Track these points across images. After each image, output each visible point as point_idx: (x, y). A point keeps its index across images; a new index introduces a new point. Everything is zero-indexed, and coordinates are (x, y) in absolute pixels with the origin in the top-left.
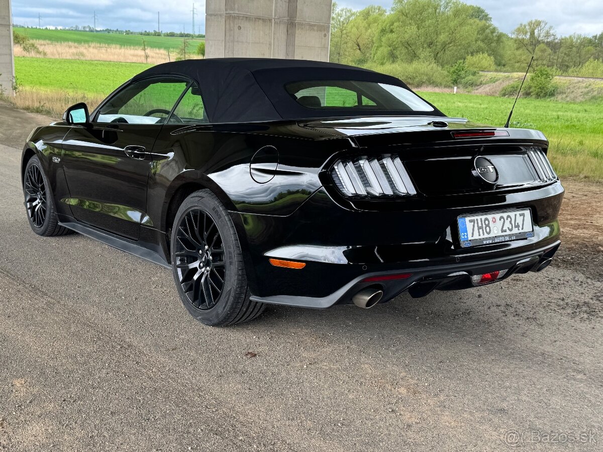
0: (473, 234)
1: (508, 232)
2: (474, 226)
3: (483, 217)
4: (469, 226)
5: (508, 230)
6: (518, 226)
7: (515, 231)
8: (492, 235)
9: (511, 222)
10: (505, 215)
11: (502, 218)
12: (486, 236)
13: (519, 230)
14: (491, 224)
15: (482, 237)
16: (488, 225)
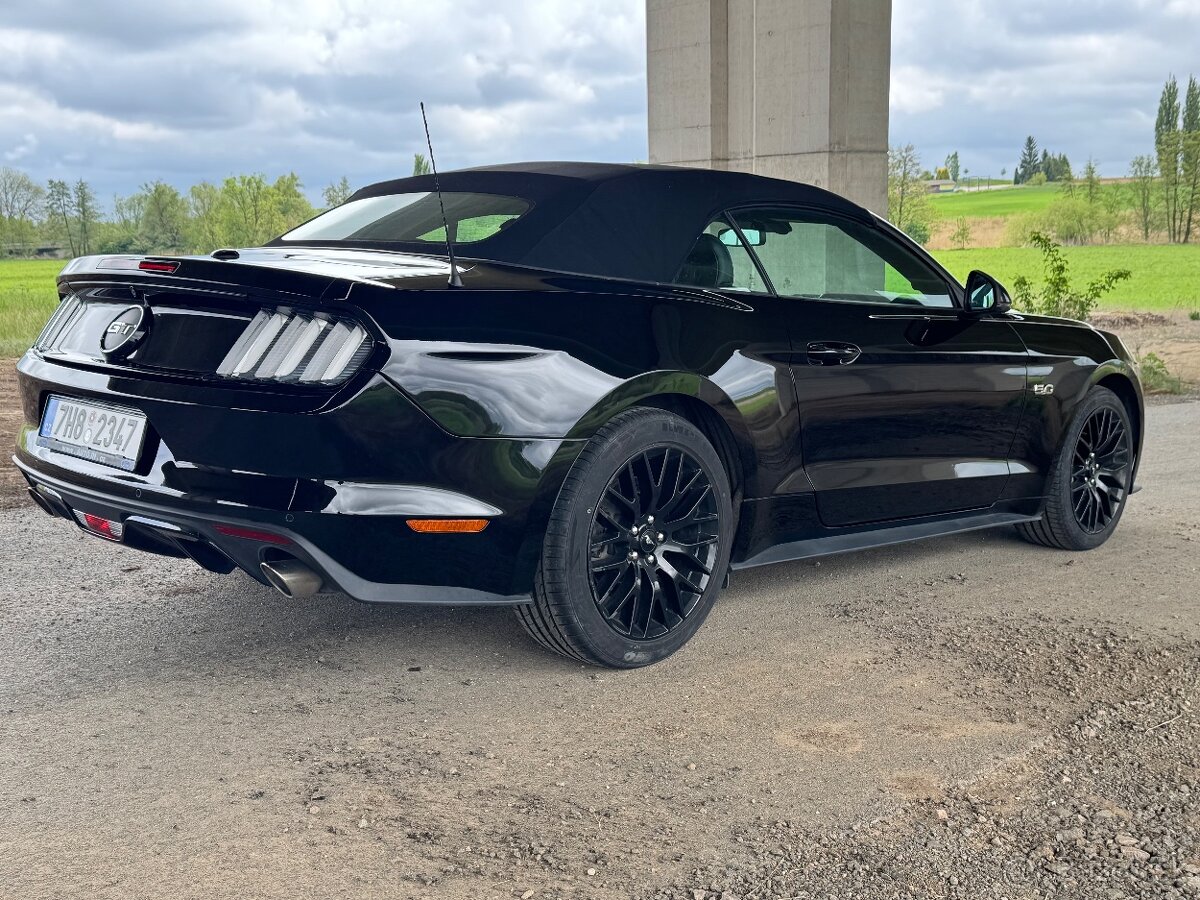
0: (57, 430)
1: (102, 448)
2: (64, 417)
3: (81, 407)
4: (59, 414)
5: (102, 444)
6: (118, 443)
7: (112, 449)
8: (79, 442)
9: (111, 432)
10: (110, 414)
11: (104, 417)
12: (72, 441)
13: (118, 449)
14: (86, 424)
15: (66, 439)
16: (81, 425)
